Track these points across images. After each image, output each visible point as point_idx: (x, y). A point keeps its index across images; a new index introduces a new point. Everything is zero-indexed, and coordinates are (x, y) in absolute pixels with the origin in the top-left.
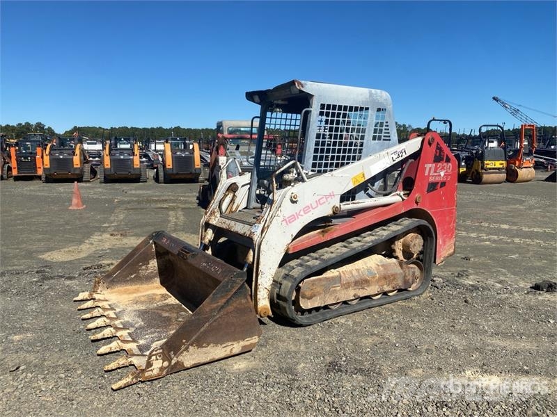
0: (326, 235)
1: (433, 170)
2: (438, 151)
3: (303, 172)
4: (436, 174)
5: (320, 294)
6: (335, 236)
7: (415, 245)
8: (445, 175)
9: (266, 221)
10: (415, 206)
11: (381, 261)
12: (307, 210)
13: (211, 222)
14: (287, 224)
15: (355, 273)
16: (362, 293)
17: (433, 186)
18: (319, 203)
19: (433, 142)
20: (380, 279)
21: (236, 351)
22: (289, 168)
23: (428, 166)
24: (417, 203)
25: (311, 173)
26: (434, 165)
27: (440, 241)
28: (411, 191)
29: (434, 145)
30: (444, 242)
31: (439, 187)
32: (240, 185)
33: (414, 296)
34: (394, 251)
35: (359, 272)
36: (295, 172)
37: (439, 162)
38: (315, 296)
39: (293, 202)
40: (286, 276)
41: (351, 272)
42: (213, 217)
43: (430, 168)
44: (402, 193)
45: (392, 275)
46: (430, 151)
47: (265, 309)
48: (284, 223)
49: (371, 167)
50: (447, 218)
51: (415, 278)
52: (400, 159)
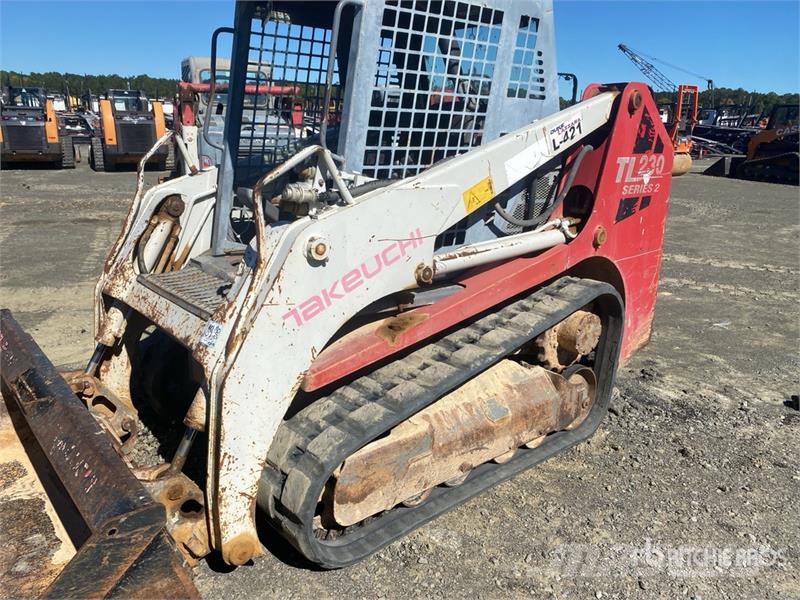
0: (399, 335)
1: (630, 171)
2: (644, 127)
3: (342, 178)
4: (635, 179)
5: (384, 484)
6: (420, 336)
7: (586, 337)
8: (651, 181)
9: (239, 316)
10: (592, 253)
11: (516, 376)
12: (351, 281)
13: (114, 294)
14: (299, 323)
15: (463, 415)
16: (476, 459)
17: (628, 207)
18: (382, 260)
19: (638, 105)
20: (515, 421)
22: (303, 165)
23: (623, 161)
24: (596, 245)
25: (362, 180)
26: (634, 159)
27: (628, 322)
28: (585, 218)
29: (639, 113)
30: (635, 322)
31: (637, 208)
32: (188, 200)
33: (577, 443)
34: (542, 350)
35: (470, 412)
36: (319, 176)
37: (644, 152)
38: (372, 490)
39: (313, 263)
40: (299, 454)
41: (454, 414)
42: (120, 282)
43: (627, 166)
44: (566, 224)
45: (538, 408)
46: (629, 127)
47: (242, 545)
48: (291, 320)
49: (506, 163)
50: (646, 273)
51: (580, 403)
52: (570, 143)
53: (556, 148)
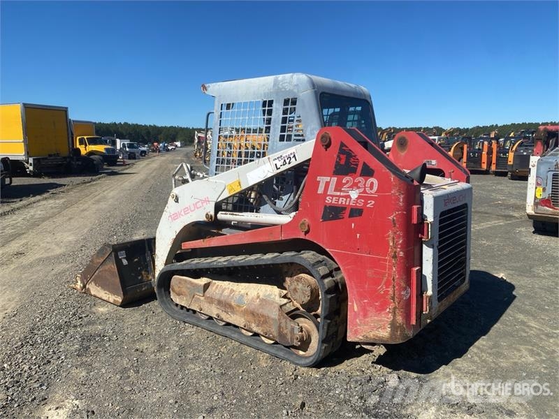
0: (205, 240)
1: (332, 186)
6: (212, 244)
10: (302, 236)
12: (186, 210)
14: (172, 221)
15: (226, 292)
16: (226, 317)
17: (334, 212)
18: (196, 206)
20: (246, 312)
21: (111, 300)
26: (334, 179)
29: (334, 147)
30: (364, 310)
31: (346, 216)
35: (230, 293)
37: (347, 174)
38: (182, 294)
41: (224, 290)
43: (327, 184)
45: (261, 315)
48: (170, 218)
49: (248, 174)
50: (371, 273)
52: (288, 166)
53: (277, 169)
